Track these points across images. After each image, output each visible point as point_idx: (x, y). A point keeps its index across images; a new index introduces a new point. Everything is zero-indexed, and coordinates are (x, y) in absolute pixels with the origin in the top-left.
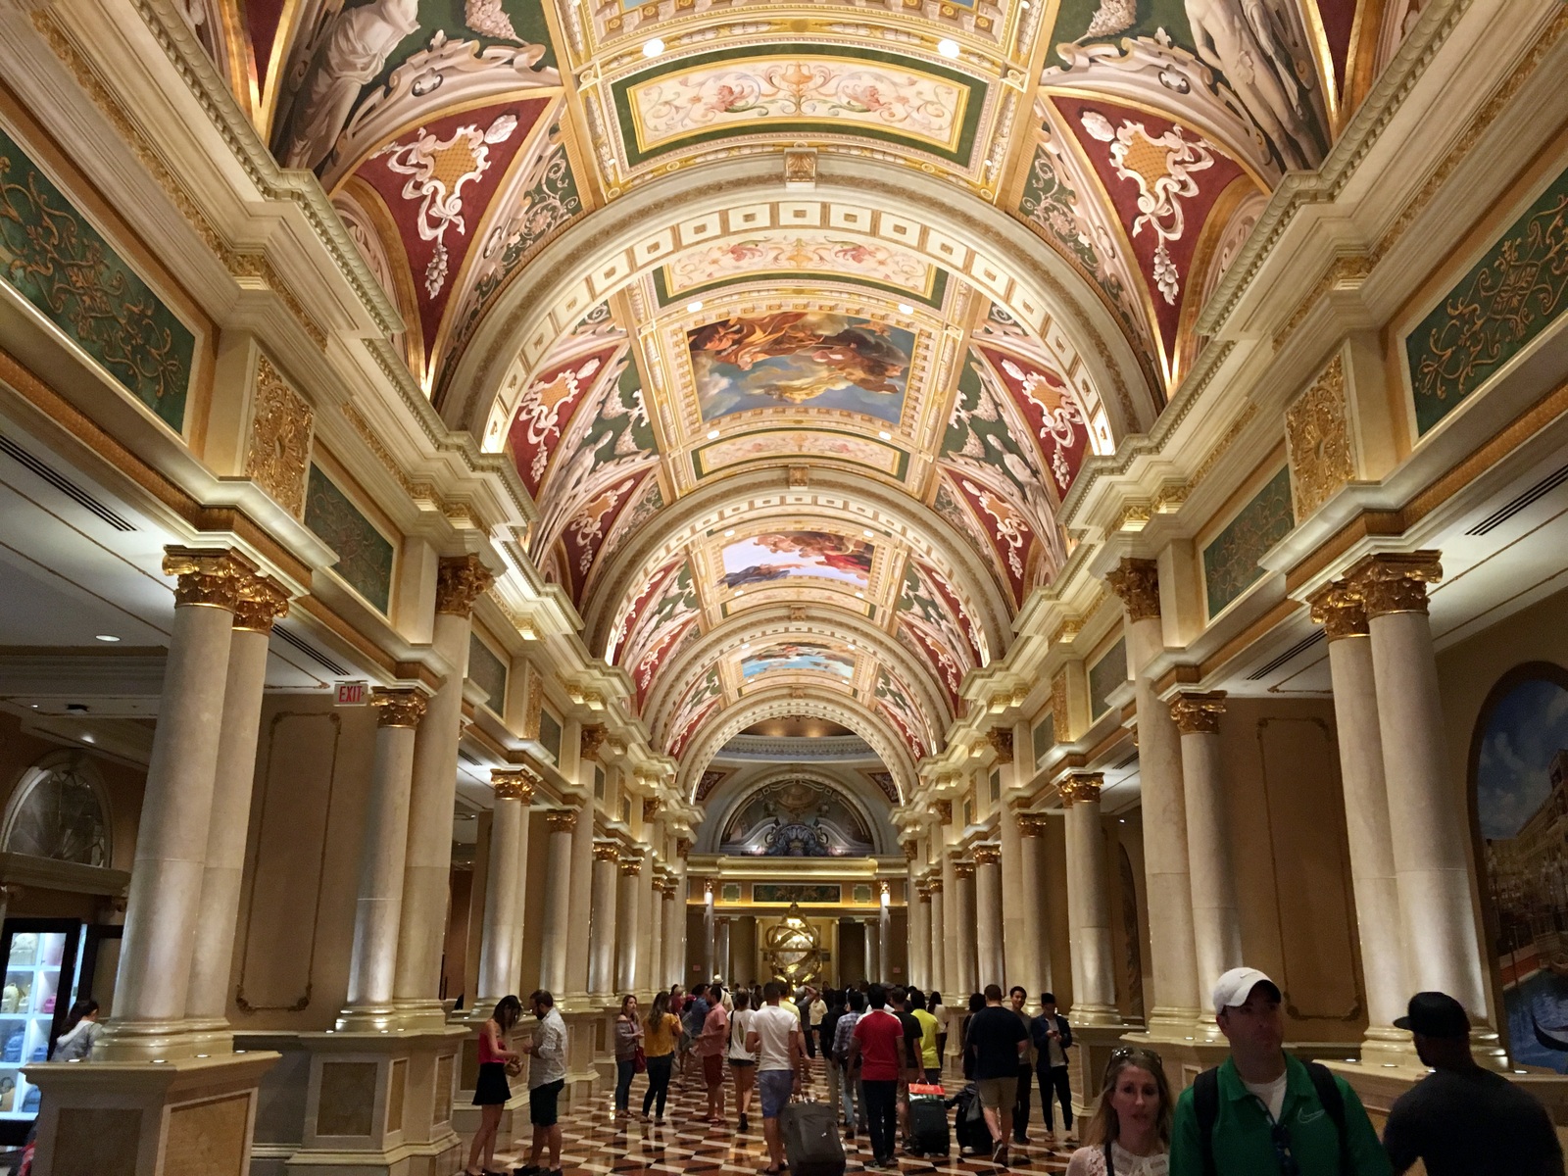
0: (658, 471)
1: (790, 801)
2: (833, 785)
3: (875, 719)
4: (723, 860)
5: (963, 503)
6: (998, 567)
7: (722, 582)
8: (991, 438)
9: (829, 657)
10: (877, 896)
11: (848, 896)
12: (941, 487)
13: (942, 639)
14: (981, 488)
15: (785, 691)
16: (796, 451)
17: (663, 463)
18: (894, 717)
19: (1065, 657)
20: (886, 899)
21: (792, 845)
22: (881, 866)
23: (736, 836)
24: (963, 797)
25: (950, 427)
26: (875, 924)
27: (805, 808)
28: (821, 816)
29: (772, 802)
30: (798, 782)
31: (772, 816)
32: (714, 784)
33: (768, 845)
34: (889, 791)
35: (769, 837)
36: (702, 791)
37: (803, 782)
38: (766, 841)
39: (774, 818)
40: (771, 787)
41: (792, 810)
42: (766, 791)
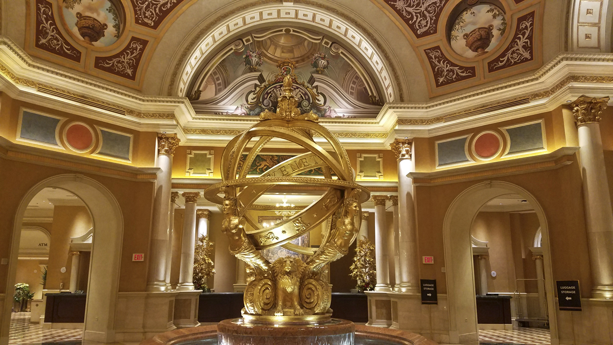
1: (278, 53)
2: (336, 23)
22: (401, 122)
27: (297, 62)
28: (317, 72)
29: (254, 55)
30: (288, 31)
31: (255, 71)
32: (172, 8)
33: (249, 106)
34: (415, 21)
35: (251, 96)
36: (153, 14)
37: (294, 31)
38: (247, 101)
39: (258, 74)
40: (253, 35)
41: (281, 64)
42: (248, 41)
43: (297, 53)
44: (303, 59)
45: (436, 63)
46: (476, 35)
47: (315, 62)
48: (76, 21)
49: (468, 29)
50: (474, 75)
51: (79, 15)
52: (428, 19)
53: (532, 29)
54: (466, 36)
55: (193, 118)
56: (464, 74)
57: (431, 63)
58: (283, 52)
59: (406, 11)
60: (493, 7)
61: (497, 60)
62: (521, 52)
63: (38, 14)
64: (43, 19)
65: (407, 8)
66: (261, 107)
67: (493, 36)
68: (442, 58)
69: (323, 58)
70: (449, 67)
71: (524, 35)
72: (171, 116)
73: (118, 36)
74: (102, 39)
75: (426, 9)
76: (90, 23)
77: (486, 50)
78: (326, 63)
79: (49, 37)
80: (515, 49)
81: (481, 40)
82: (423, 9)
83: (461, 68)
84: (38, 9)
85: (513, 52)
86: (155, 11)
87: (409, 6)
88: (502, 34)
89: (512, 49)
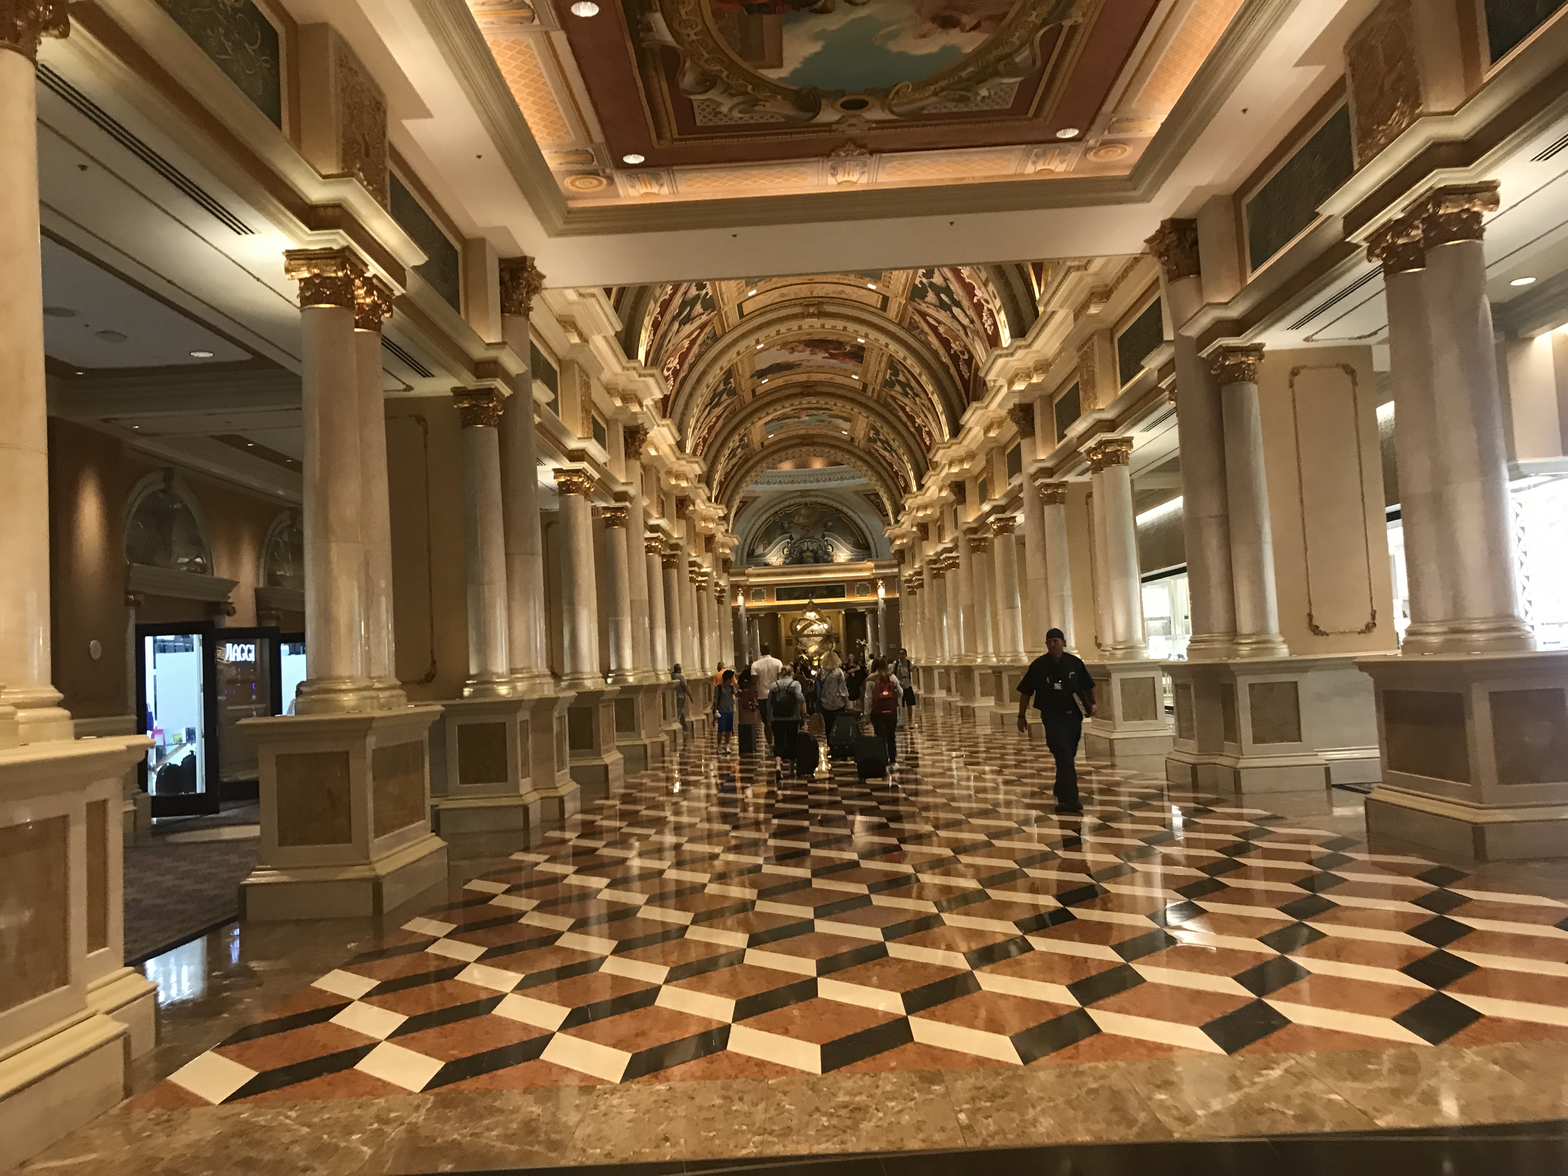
0: (716, 321)
1: (801, 520)
2: (836, 505)
3: (868, 459)
4: (750, 570)
5: (926, 329)
6: (953, 370)
7: (752, 376)
8: (943, 296)
9: (831, 416)
10: (875, 590)
11: (851, 593)
12: (911, 318)
13: (916, 408)
14: (939, 322)
15: (797, 441)
16: (809, 295)
17: (719, 314)
18: (884, 458)
19: (993, 445)
20: (882, 592)
21: (805, 555)
22: (877, 567)
23: (760, 550)
24: (937, 521)
25: (915, 286)
26: (874, 612)
27: (813, 524)
28: (827, 530)
29: (786, 522)
31: (787, 533)
33: (785, 556)
35: (786, 550)
38: (784, 553)
39: (789, 535)
41: (803, 527)
42: (782, 515)
43: (813, 519)
44: (817, 522)
47: (825, 524)
58: (804, 519)
66: (792, 556)
78: (832, 524)
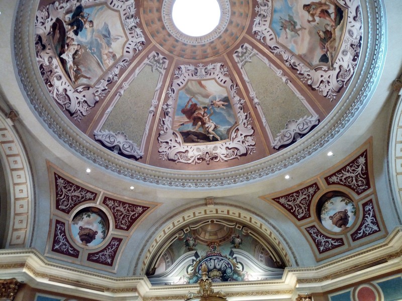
1: (207, 237)
2: (243, 215)
23: (162, 269)
27: (220, 241)
28: (235, 247)
29: (191, 239)
30: (212, 221)
31: (192, 250)
32: (138, 217)
33: (189, 276)
34: (295, 211)
35: (190, 268)
36: (126, 221)
37: (216, 221)
38: (187, 272)
39: (194, 252)
40: (190, 226)
41: (210, 244)
42: (187, 230)
43: (220, 236)
44: (224, 239)
45: (315, 237)
46: (338, 216)
47: (233, 240)
48: (78, 232)
49: (332, 213)
50: (343, 244)
51: (81, 228)
52: (303, 208)
53: (374, 210)
54: (331, 218)
55: (150, 289)
56: (336, 244)
57: (312, 237)
58: (210, 236)
59: (288, 204)
60: (344, 198)
61: (356, 232)
62: (371, 226)
63: (56, 230)
64: (59, 233)
65: (288, 203)
66: (197, 276)
67: (349, 217)
68: (318, 233)
69: (238, 237)
70: (325, 240)
71: (369, 214)
72: (134, 289)
73: (104, 238)
74: (94, 241)
75: (300, 202)
76: (87, 232)
77: (347, 226)
78: (240, 241)
79: (61, 244)
80: (366, 224)
81: (342, 220)
82: (298, 202)
83: (333, 239)
84: (56, 227)
85: (366, 227)
86: (128, 219)
87: (289, 201)
88: (355, 214)
89: (365, 225)
